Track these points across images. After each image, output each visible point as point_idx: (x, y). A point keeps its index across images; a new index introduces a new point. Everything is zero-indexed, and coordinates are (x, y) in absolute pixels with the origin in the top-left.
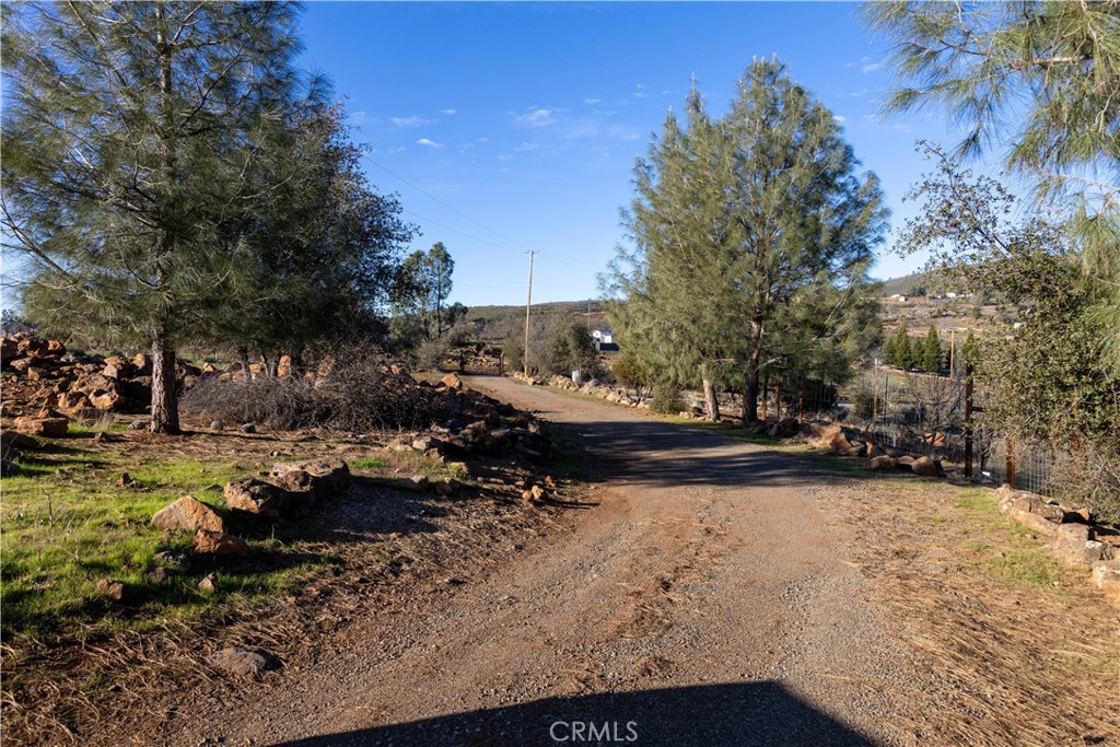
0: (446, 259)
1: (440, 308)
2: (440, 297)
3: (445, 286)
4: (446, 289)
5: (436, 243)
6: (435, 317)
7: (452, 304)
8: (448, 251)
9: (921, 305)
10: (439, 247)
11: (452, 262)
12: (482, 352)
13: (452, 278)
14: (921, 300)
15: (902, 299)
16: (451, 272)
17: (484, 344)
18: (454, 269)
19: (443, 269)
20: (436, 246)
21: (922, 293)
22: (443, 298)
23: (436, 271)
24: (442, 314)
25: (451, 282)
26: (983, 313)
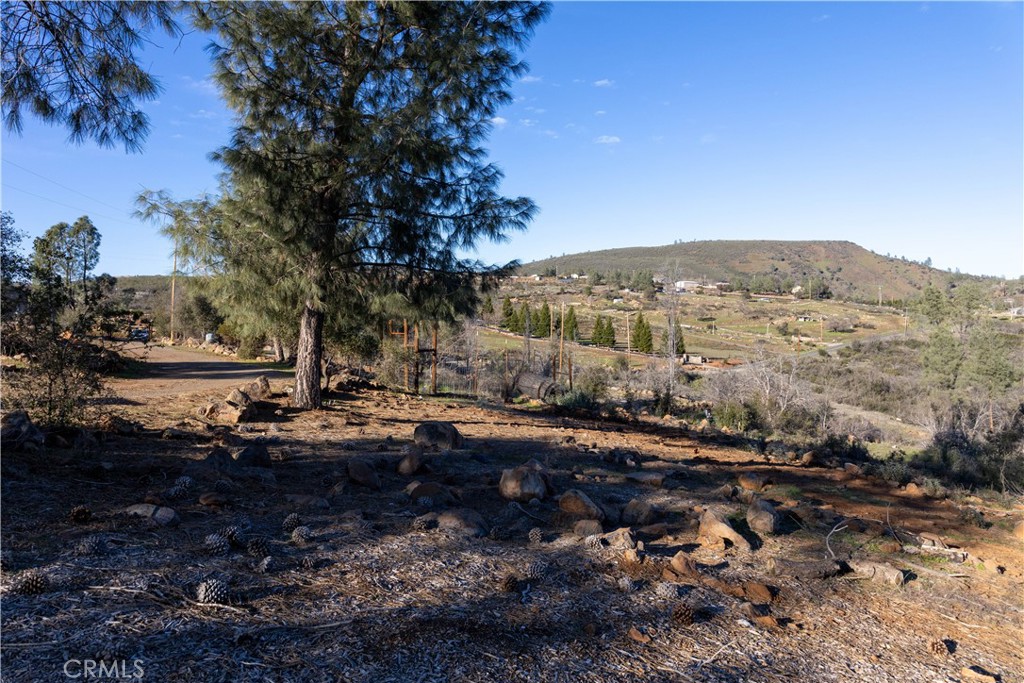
0: (93, 231)
1: (86, 278)
2: (86, 268)
3: (91, 257)
4: (93, 261)
5: (81, 216)
6: (81, 287)
7: (99, 275)
8: (94, 225)
9: (551, 284)
10: (85, 220)
11: (99, 236)
12: (138, 321)
13: (99, 249)
14: (551, 280)
15: (538, 279)
16: (98, 244)
17: (142, 314)
18: (102, 242)
19: (89, 242)
20: (81, 219)
21: (553, 274)
22: (90, 269)
23: (81, 243)
24: (88, 284)
25: (97, 254)
26: (593, 291)
